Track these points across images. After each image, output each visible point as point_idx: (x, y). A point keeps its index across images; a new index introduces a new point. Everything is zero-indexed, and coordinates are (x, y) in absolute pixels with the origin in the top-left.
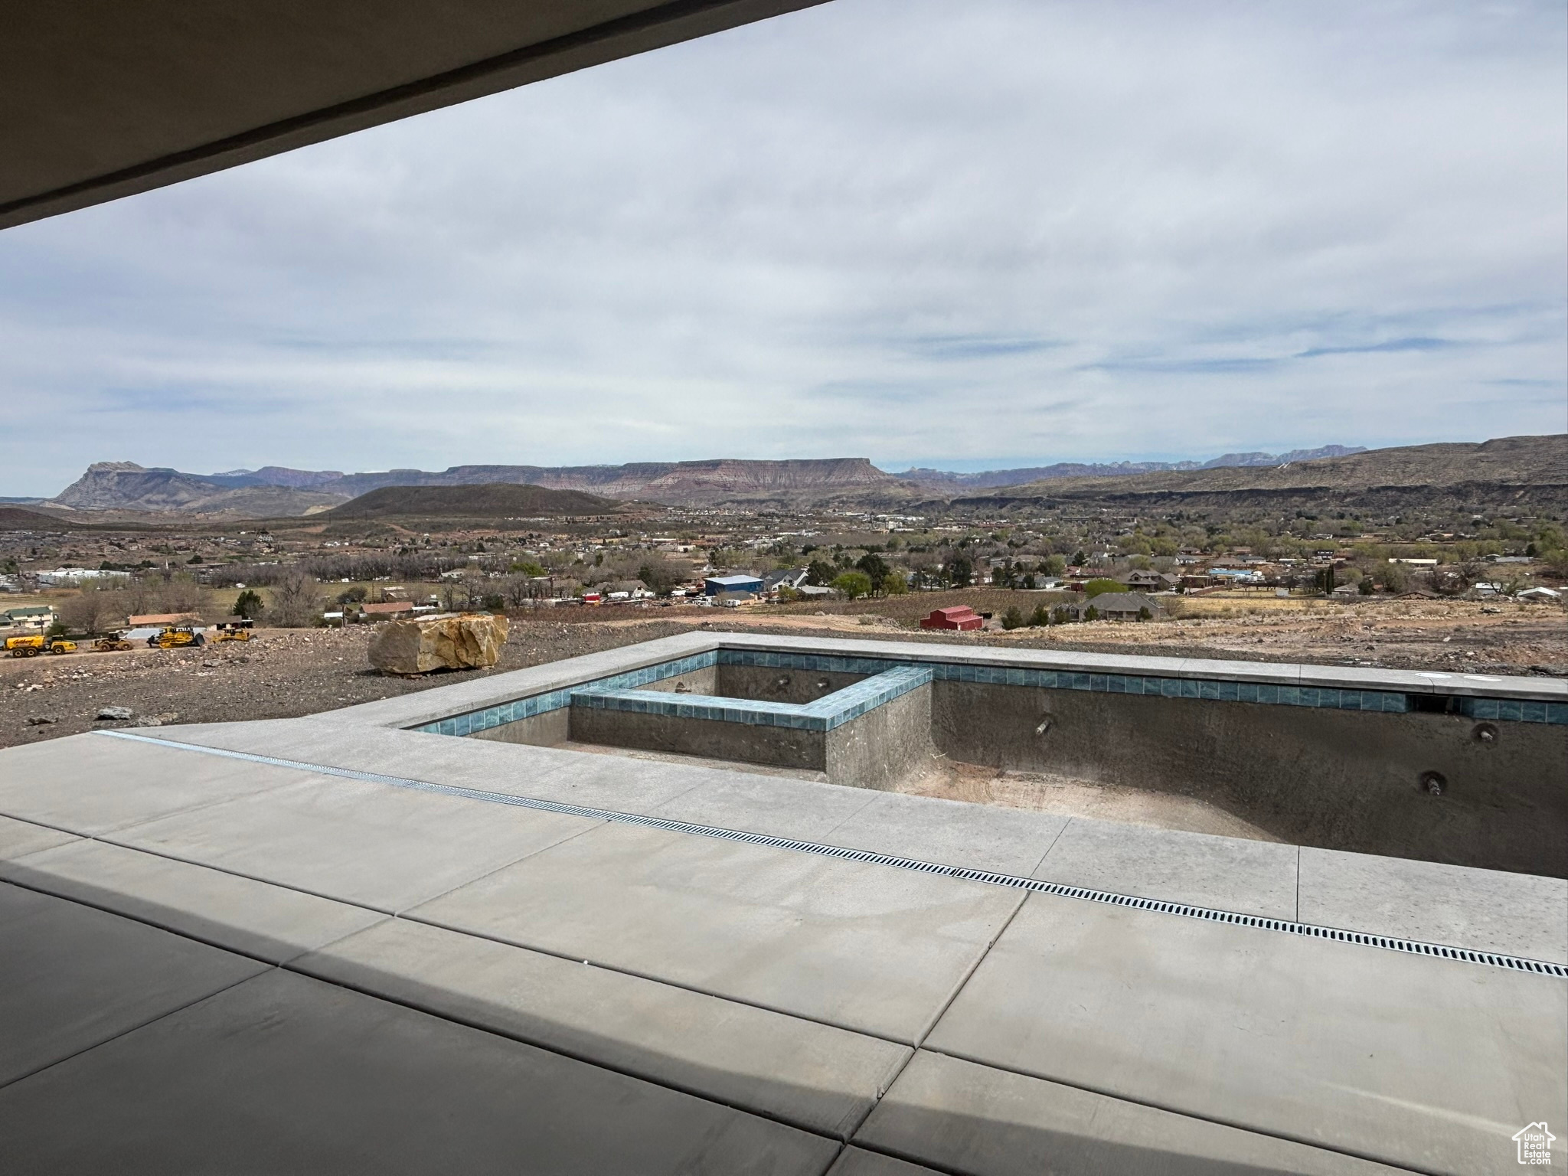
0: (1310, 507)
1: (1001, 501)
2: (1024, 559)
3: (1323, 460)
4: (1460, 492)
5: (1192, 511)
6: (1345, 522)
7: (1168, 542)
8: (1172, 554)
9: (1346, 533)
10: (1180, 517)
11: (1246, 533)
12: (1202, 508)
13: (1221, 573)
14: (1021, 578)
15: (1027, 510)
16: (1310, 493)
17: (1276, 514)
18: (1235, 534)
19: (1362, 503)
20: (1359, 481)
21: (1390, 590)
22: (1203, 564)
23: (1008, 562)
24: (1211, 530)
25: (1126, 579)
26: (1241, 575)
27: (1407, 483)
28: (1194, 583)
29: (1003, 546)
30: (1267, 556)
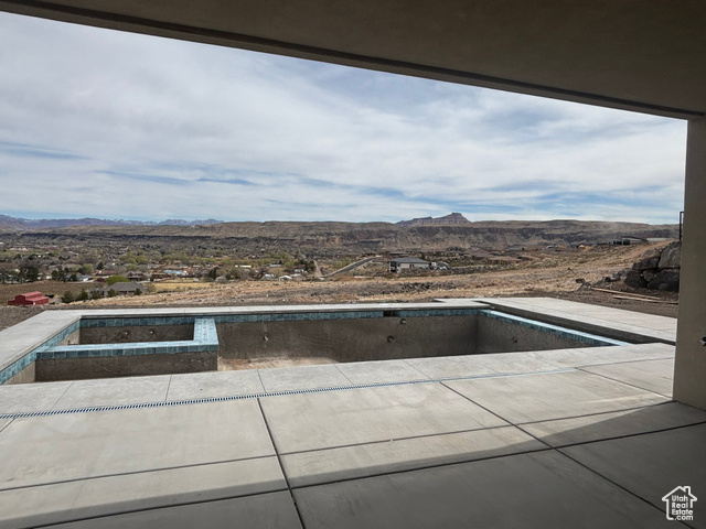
0: (203, 244)
1: (53, 236)
2: (69, 266)
3: (208, 225)
4: (257, 240)
5: (153, 244)
6: (217, 251)
7: (144, 258)
8: (146, 263)
9: (218, 255)
10: (148, 246)
11: (178, 255)
12: (158, 243)
13: (169, 272)
14: (69, 276)
15: (68, 241)
16: (203, 238)
17: (190, 246)
18: (173, 255)
19: (223, 243)
20: (222, 234)
21: (237, 278)
22: (160, 268)
23: (60, 268)
24: (163, 253)
25: (125, 275)
26: (178, 273)
27: (239, 236)
28: (158, 277)
29: (56, 259)
30: (188, 265)
